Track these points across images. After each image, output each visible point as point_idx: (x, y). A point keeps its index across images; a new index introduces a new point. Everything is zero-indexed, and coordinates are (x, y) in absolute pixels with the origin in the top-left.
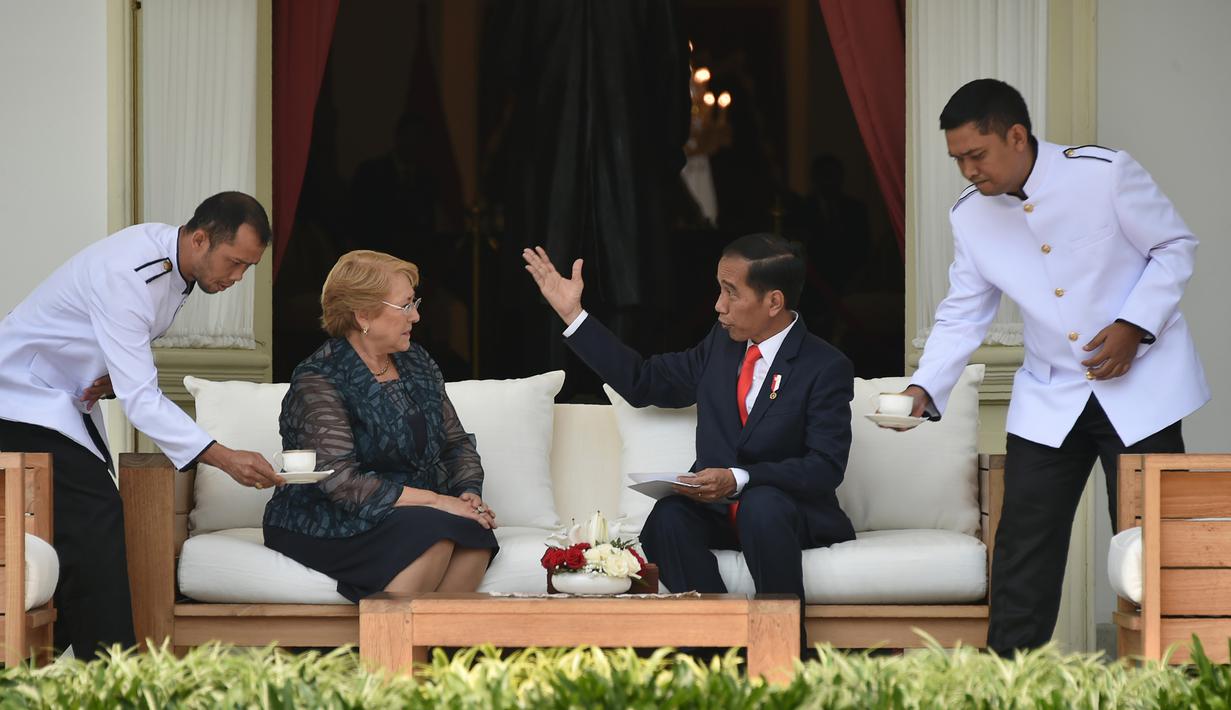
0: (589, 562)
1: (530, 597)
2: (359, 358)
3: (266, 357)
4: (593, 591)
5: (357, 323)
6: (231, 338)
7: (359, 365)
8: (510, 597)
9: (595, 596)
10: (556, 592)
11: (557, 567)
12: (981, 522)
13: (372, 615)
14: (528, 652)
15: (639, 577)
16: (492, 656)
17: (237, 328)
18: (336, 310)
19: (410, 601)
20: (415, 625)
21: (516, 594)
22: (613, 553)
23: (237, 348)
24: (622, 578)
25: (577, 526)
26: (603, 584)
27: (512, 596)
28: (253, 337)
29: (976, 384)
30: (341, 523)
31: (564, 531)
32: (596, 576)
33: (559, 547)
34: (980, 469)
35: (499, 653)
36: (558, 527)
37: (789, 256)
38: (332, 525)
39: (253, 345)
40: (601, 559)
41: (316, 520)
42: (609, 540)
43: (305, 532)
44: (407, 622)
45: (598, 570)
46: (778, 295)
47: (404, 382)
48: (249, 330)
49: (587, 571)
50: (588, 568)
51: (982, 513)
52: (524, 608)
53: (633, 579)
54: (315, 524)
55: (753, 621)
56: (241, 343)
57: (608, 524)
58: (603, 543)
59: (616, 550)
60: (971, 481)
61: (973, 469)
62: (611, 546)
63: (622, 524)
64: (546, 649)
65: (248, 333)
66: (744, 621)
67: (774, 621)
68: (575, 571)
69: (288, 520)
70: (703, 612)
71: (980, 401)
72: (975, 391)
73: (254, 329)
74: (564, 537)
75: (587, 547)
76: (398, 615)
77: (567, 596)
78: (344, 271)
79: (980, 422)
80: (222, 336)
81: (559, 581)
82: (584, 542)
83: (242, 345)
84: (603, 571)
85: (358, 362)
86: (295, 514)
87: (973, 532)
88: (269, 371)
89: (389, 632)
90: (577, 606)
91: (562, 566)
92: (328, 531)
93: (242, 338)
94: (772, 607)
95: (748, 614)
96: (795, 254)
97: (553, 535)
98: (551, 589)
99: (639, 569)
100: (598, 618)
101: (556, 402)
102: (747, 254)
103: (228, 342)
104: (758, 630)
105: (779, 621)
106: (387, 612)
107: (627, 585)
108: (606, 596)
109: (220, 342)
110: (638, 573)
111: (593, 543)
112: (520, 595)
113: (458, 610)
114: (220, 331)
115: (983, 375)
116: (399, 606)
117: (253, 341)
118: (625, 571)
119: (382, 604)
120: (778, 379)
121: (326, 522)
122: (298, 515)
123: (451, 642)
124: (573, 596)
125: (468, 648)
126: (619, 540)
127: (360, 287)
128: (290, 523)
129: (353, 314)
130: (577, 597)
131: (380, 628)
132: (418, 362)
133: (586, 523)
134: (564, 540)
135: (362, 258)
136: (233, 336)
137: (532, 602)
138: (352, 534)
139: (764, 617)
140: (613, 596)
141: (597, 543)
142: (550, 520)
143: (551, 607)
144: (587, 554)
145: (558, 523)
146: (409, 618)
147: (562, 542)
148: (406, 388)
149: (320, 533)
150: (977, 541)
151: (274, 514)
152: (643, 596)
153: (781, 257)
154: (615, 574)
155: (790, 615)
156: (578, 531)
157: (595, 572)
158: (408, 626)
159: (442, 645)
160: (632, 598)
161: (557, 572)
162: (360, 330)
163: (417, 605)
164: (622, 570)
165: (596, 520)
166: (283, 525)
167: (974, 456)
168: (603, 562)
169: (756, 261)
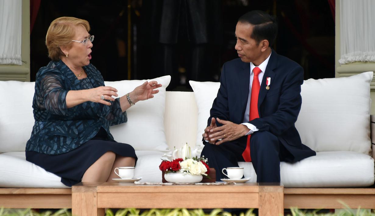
0: (182, 167)
1: (154, 185)
2: (69, 68)
3: (27, 69)
4: (184, 181)
5: (63, 53)
6: (10, 60)
7: (68, 71)
8: (144, 184)
9: (185, 184)
10: (166, 182)
11: (167, 170)
12: (372, 147)
13: (78, 193)
14: (152, 211)
15: (206, 175)
16: (134, 213)
17: (13, 55)
18: (52, 47)
19: (96, 187)
20: (99, 198)
21: (147, 183)
22: (194, 163)
23: (13, 65)
24: (198, 175)
25: (176, 150)
26: (189, 178)
27: (145, 184)
28: (21, 59)
29: (369, 81)
30: (63, 147)
31: (171, 153)
32: (186, 174)
33: (168, 160)
34: (371, 122)
35: (138, 212)
36: (167, 151)
37: (271, 22)
38: (58, 148)
39: (21, 63)
40: (188, 166)
41: (51, 147)
42: (191, 157)
43: (45, 152)
44: (95, 197)
45: (186, 172)
46: (266, 42)
47: (90, 79)
48: (19, 56)
49: (181, 172)
50: (182, 170)
51: (372, 144)
52: (151, 190)
53: (203, 176)
54: (50, 149)
55: (261, 196)
56: (15, 62)
57: (192, 149)
58: (189, 158)
59: (195, 162)
60: (367, 128)
61: (368, 122)
62: (193, 160)
63: (198, 149)
64: (160, 209)
65: (18, 57)
66: (257, 196)
67: (271, 196)
68: (175, 172)
69: (38, 148)
70: (237, 191)
71: (371, 89)
72: (368, 84)
73: (21, 55)
74: (170, 156)
75: (181, 160)
76: (90, 194)
77: (171, 184)
78: (53, 28)
79: (371, 99)
80: (6, 59)
81: (168, 177)
82: (180, 158)
83: (15, 63)
84: (189, 172)
85: (68, 70)
86: (41, 144)
87: (368, 152)
88: (29, 76)
89: (86, 201)
90: (176, 189)
91: (169, 169)
92: (56, 151)
93: (15, 60)
94: (270, 189)
95: (258, 193)
96: (273, 21)
97: (165, 154)
98: (164, 181)
99: (206, 171)
100: (186, 194)
101: (166, 91)
102: (252, 22)
103: (9, 61)
104: (264, 200)
105: (273, 196)
106: (85, 192)
107: (201, 178)
108: (190, 184)
109: (5, 62)
110: (206, 173)
111: (184, 159)
112: (149, 184)
113: (119, 191)
114: (5, 56)
115: (372, 76)
116: (91, 189)
117: (21, 61)
118: (199, 172)
119: (82, 188)
120: (269, 79)
121: (55, 147)
122: (43, 145)
123: (116, 206)
124: (174, 184)
125: (123, 209)
126: (197, 157)
127: (60, 35)
128: (39, 149)
129: (59, 48)
130: (177, 184)
131: (82, 199)
132: (93, 71)
133: (181, 149)
134: (171, 157)
135: (61, 21)
136: (11, 59)
137: (155, 187)
138: (68, 151)
139: (266, 194)
140: (194, 184)
141: (186, 159)
142: (164, 148)
143: (164, 189)
144: (181, 164)
145: (167, 149)
146: (95, 194)
147: (169, 158)
148: (91, 82)
149: (53, 152)
150: (369, 157)
151: (32, 145)
152: (208, 184)
153: (268, 23)
154: (195, 174)
155: (279, 193)
156: (177, 153)
157: (185, 172)
158: (95, 199)
159: (111, 207)
160: (203, 185)
161: (167, 173)
162: (65, 56)
163: (100, 189)
164: (198, 171)
165: (185, 147)
166: (36, 150)
167: (368, 116)
168: (189, 168)
169: (257, 25)
